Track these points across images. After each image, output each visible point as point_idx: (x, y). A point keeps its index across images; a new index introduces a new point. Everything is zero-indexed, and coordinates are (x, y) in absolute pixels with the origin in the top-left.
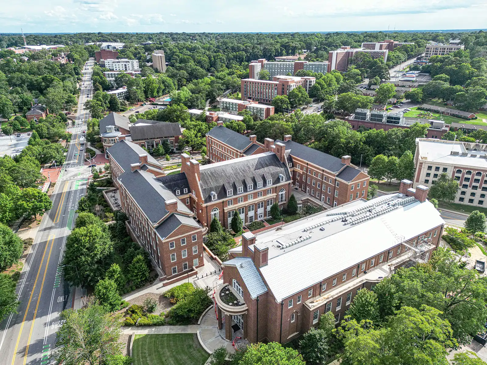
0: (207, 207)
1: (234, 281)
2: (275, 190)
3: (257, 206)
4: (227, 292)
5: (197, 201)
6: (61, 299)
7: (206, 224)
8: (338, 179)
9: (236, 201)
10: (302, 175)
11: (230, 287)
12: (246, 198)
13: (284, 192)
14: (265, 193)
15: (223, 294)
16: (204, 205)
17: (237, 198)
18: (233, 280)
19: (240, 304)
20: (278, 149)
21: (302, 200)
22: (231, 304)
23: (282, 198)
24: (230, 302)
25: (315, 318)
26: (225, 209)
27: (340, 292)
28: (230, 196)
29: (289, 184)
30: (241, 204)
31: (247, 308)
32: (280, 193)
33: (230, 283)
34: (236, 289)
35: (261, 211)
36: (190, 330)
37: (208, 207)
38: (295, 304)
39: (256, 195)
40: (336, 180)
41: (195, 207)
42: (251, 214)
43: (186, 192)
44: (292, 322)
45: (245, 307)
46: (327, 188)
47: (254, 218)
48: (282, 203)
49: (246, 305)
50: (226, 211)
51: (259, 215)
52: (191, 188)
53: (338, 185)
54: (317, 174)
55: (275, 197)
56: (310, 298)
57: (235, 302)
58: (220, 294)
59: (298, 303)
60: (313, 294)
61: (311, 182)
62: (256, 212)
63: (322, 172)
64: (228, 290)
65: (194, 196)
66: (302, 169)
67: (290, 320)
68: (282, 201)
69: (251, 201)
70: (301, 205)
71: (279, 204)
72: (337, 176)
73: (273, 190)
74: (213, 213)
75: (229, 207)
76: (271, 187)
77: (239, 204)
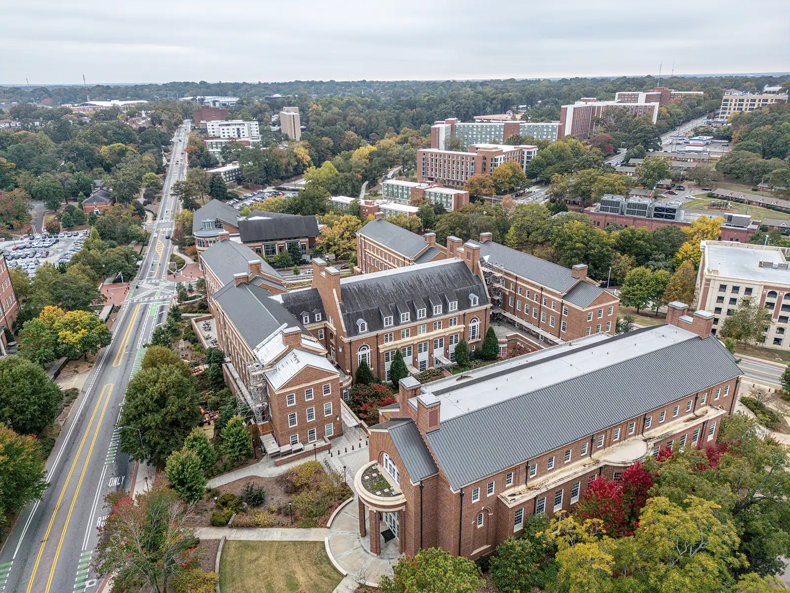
0: (350, 343)
1: (386, 456)
2: (464, 319)
3: (433, 344)
4: (375, 475)
5: (335, 333)
6: (115, 481)
7: (348, 371)
8: (565, 302)
9: (398, 335)
10: (509, 296)
11: (379, 467)
12: (414, 331)
13: (478, 323)
14: (448, 323)
15: (367, 478)
16: (346, 340)
17: (399, 331)
18: (385, 454)
19: (394, 493)
20: (468, 254)
21: (507, 337)
22: (379, 493)
23: (474, 333)
24: (378, 491)
25: (518, 520)
26: (380, 346)
27: (560, 480)
28: (389, 327)
29: (486, 310)
30: (407, 340)
31: (405, 500)
32: (471, 325)
33: (380, 461)
34: (388, 470)
35: (438, 353)
36: (313, 535)
37: (353, 344)
38: (483, 496)
39: (430, 327)
40: (562, 304)
41: (332, 345)
42: (423, 356)
43: (318, 319)
44: (479, 526)
45: (401, 499)
46: (548, 317)
47: (427, 363)
48: (474, 340)
49: (403, 495)
50: (381, 351)
51: (435, 360)
52: (327, 313)
53: (565, 313)
54: (531, 294)
55: (462, 330)
56: (509, 488)
57: (386, 490)
58: (363, 477)
59: (488, 495)
60: (514, 482)
61: (523, 308)
62: (431, 354)
63: (540, 292)
64: (376, 471)
65: (331, 325)
66: (507, 286)
67: (475, 524)
68: (473, 338)
69: (423, 335)
70: (506, 345)
71: (469, 342)
72: (564, 297)
73: (459, 319)
74: (360, 353)
75: (386, 344)
76: (456, 314)
77: (403, 340)
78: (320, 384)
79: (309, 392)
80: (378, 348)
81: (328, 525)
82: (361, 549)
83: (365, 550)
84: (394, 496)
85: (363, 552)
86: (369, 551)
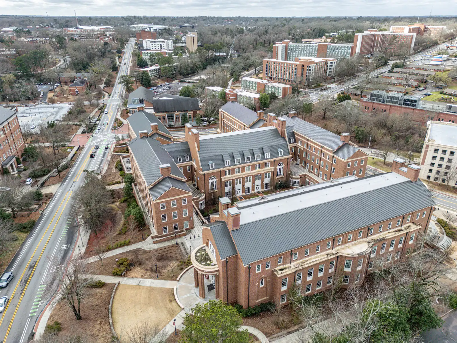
0: (204, 175)
1: (210, 243)
2: (274, 163)
3: (254, 178)
4: (203, 253)
5: (196, 169)
6: (64, 247)
7: (203, 191)
8: (335, 156)
9: (233, 171)
10: (303, 151)
11: (206, 248)
12: (243, 169)
13: (282, 166)
14: (263, 166)
15: (198, 254)
16: (202, 173)
17: (234, 169)
18: (209, 241)
19: (212, 264)
20: (279, 124)
21: (300, 176)
22: (204, 263)
23: (280, 171)
24: (203, 262)
25: (284, 284)
26: (222, 178)
27: (311, 263)
28: (228, 167)
29: (288, 158)
30: (238, 175)
31: (218, 269)
32: (278, 167)
33: (207, 245)
34: (211, 250)
35: (258, 182)
36: (169, 284)
37: (206, 175)
38: (263, 269)
39: (253, 167)
40: (333, 157)
41: (195, 175)
42: (248, 184)
43: (187, 160)
44: (261, 286)
45: (216, 268)
46: (325, 165)
47: (251, 189)
48: (280, 177)
49: (217, 266)
50: (223, 180)
51: (256, 187)
52: (192, 157)
53: (335, 162)
54: (315, 150)
55: (273, 170)
56: (280, 265)
57: (208, 262)
58: (196, 254)
59: (267, 269)
60: (283, 262)
61: (311, 158)
62: (253, 183)
63: (321, 149)
64: (205, 250)
65: (194, 164)
66: (303, 145)
67: (259, 285)
68: (280, 175)
69: (248, 172)
70: (299, 180)
71: (277, 178)
72: (334, 153)
73: (271, 163)
74: (210, 181)
75: (226, 176)
76: (270, 160)
77: (236, 174)
78: (180, 198)
79: (174, 202)
80: (221, 179)
81: (178, 279)
82: (194, 295)
83: (196, 295)
84: (212, 266)
85: (195, 296)
86: (199, 296)
